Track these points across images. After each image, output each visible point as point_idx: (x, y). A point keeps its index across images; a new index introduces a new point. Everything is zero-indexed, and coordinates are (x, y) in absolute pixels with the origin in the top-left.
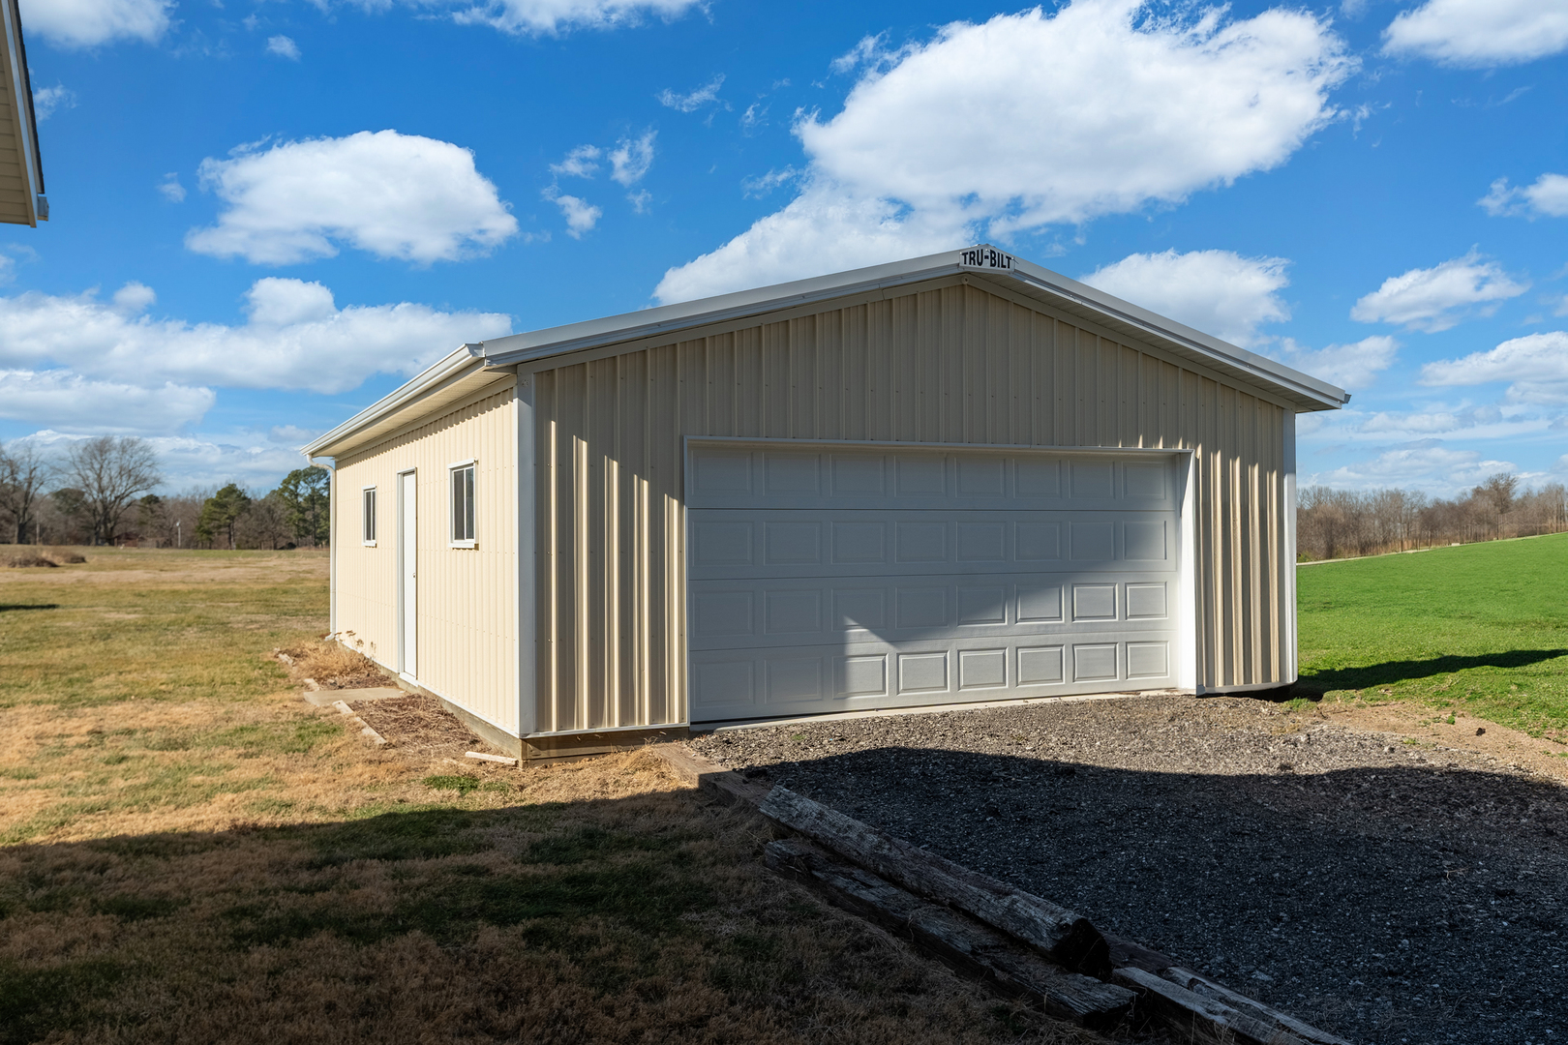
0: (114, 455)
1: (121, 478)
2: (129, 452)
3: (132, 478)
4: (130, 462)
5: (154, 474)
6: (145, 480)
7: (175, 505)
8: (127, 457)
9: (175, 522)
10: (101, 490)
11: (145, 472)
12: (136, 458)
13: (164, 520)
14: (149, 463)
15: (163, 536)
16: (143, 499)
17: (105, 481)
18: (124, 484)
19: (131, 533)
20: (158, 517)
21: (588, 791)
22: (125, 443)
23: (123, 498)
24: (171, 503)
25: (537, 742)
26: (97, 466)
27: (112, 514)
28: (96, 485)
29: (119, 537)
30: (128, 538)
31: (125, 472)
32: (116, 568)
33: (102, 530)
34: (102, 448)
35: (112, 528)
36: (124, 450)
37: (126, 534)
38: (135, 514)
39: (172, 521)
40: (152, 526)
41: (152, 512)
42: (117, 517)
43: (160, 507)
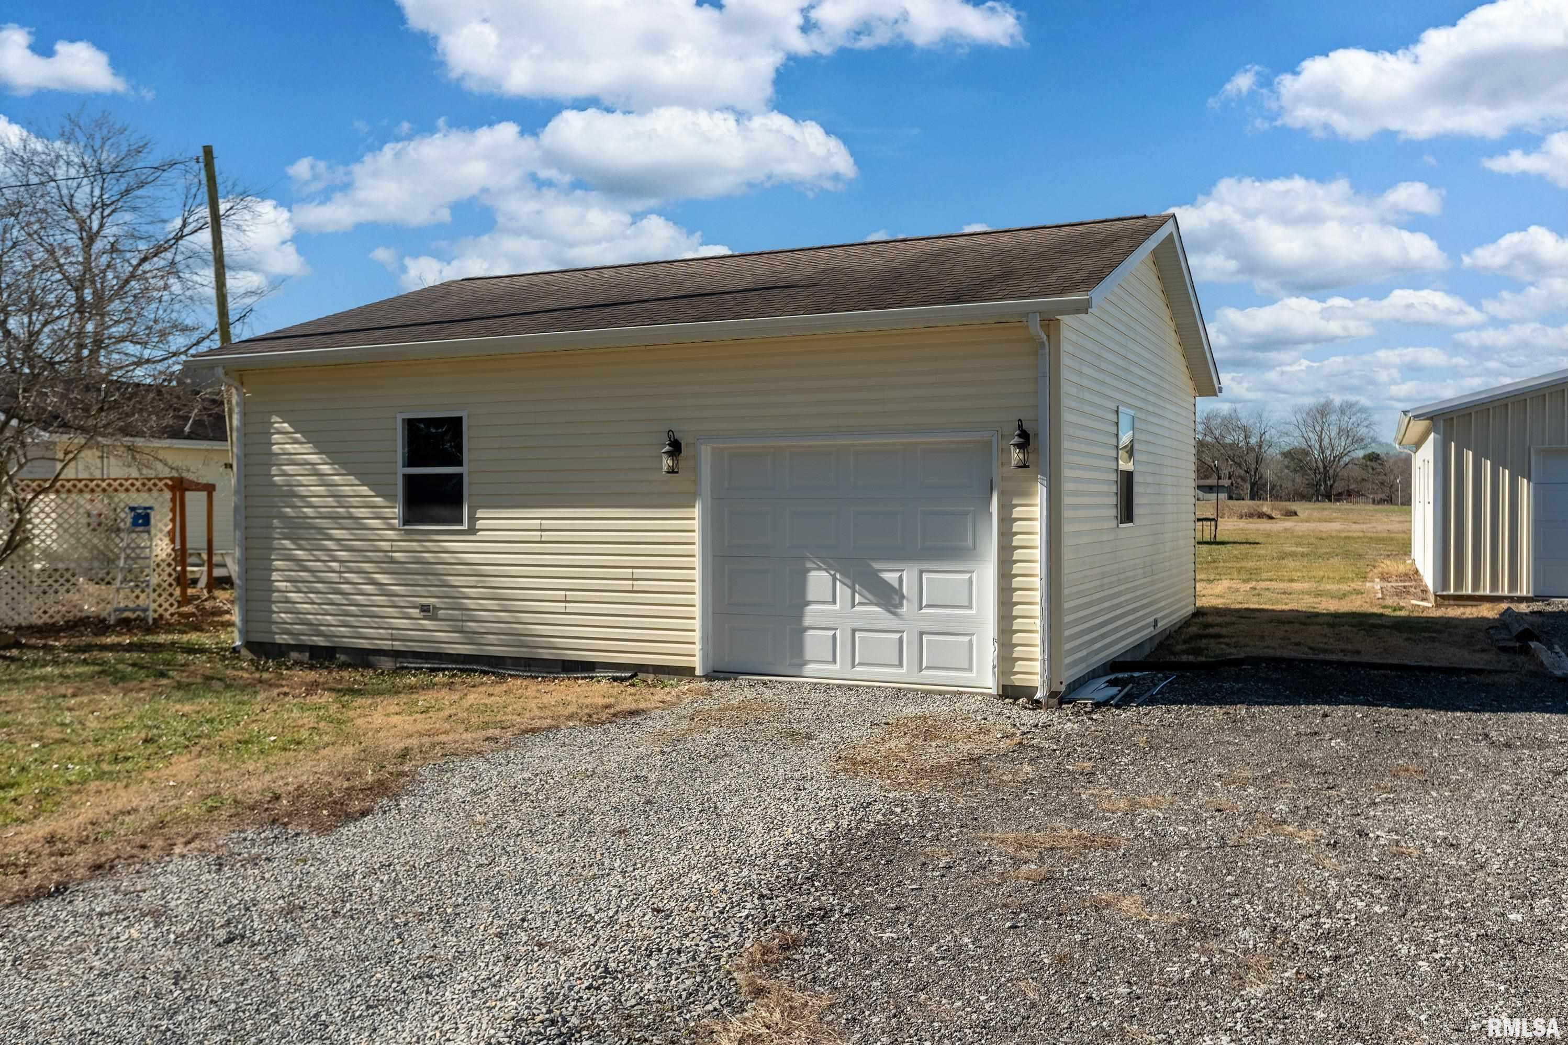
0: (1333, 418)
1: (1340, 439)
2: (1348, 413)
3: (1350, 439)
4: (1348, 421)
5: (1371, 434)
6: (1362, 440)
7: (1396, 463)
8: (1346, 418)
9: (1396, 479)
10: (1323, 451)
11: (1363, 431)
12: (1354, 419)
13: (1384, 477)
14: (1365, 423)
15: (1383, 492)
16: (1364, 457)
17: (1326, 442)
18: (1343, 444)
19: (1353, 490)
20: (1379, 474)
21: (1467, 616)
22: (1344, 405)
23: (1342, 457)
24: (1391, 462)
25: (1443, 597)
26: (1318, 428)
27: (1331, 472)
28: (1317, 446)
29: (1340, 494)
30: (1348, 495)
31: (1344, 432)
32: (1320, 521)
33: (1322, 488)
34: (1323, 411)
35: (1331, 486)
36: (1343, 412)
37: (1348, 491)
38: (1357, 472)
39: (1392, 477)
40: (1373, 483)
41: (1373, 469)
42: (1336, 475)
43: (1381, 464)
